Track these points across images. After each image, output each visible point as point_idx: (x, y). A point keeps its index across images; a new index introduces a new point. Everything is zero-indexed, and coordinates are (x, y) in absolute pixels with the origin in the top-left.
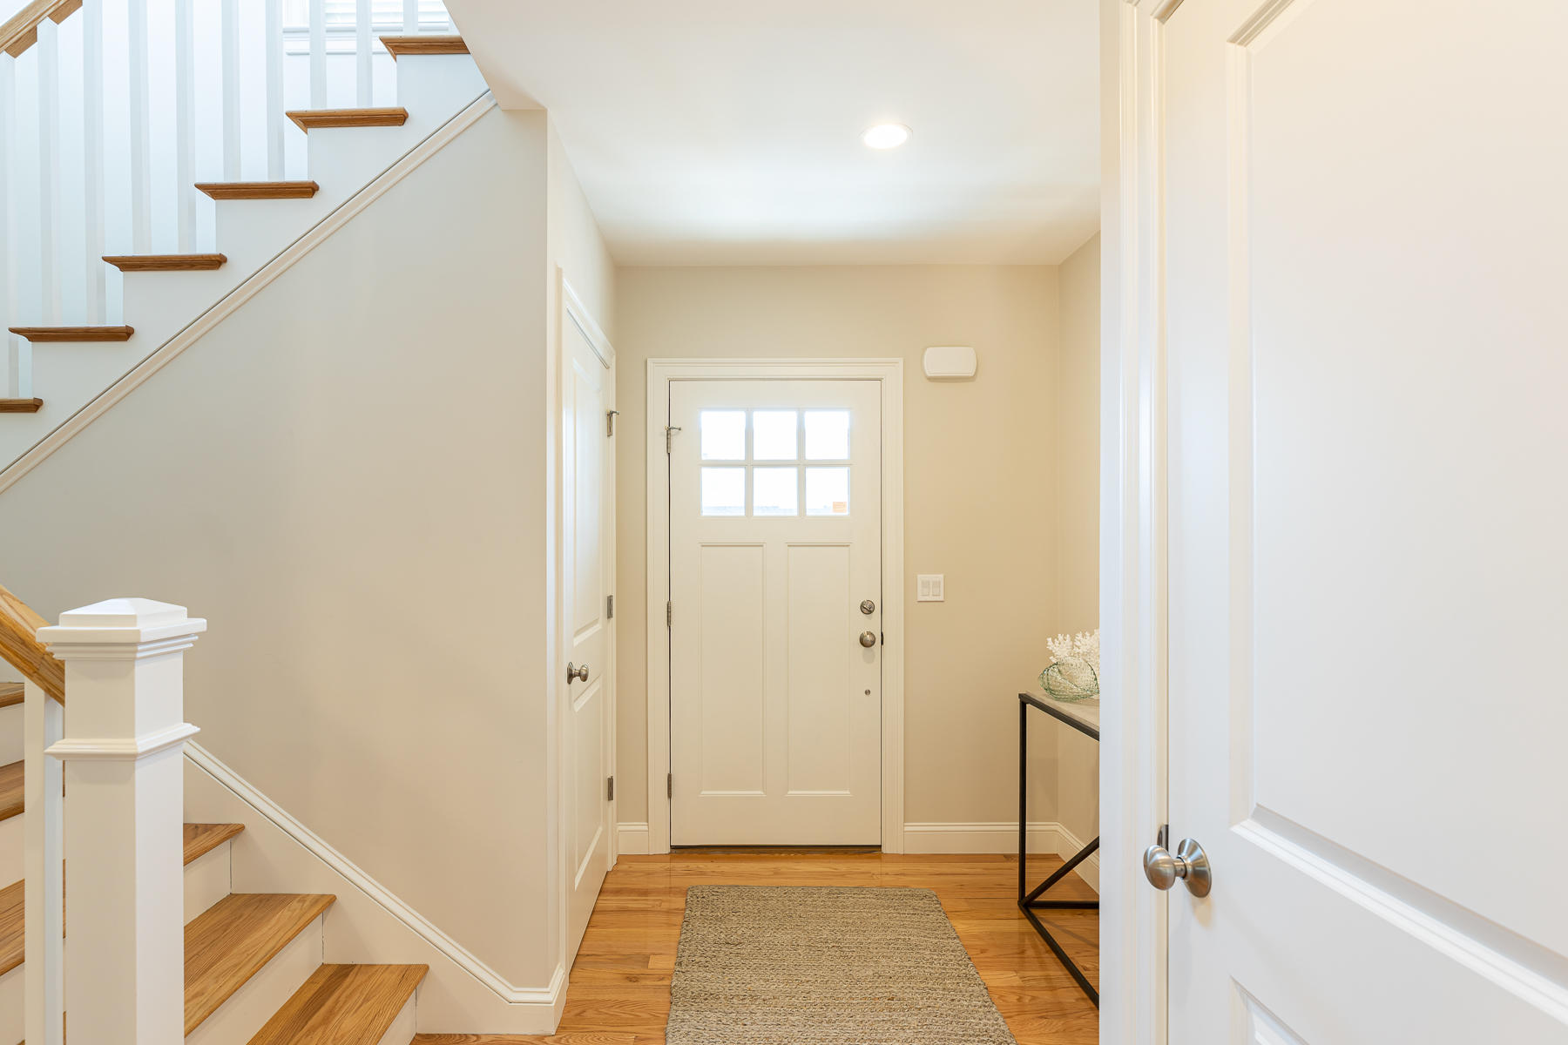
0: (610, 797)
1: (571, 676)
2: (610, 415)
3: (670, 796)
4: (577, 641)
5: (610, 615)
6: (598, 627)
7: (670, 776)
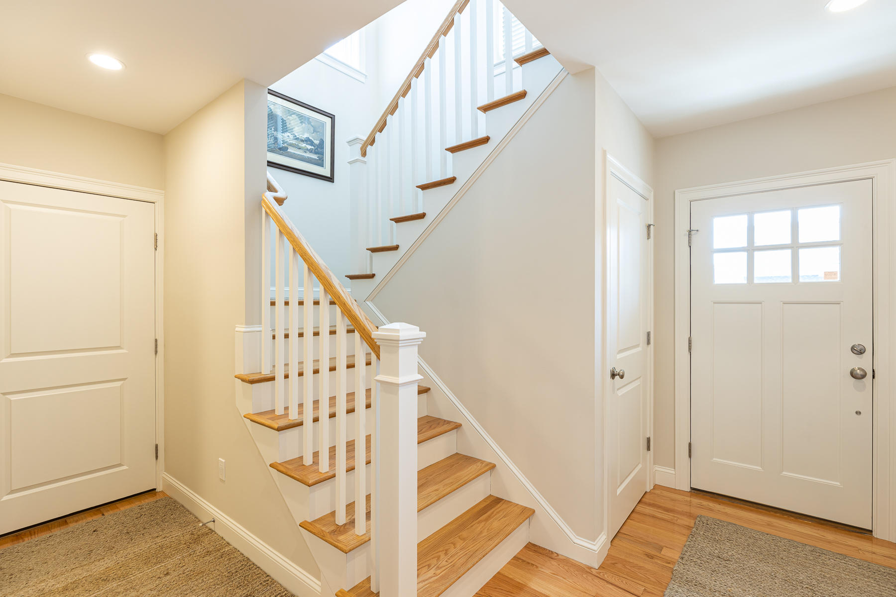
0: (649, 449)
1: (613, 375)
2: (649, 226)
3: (690, 456)
4: (619, 356)
5: (648, 343)
6: (639, 349)
7: (690, 445)
